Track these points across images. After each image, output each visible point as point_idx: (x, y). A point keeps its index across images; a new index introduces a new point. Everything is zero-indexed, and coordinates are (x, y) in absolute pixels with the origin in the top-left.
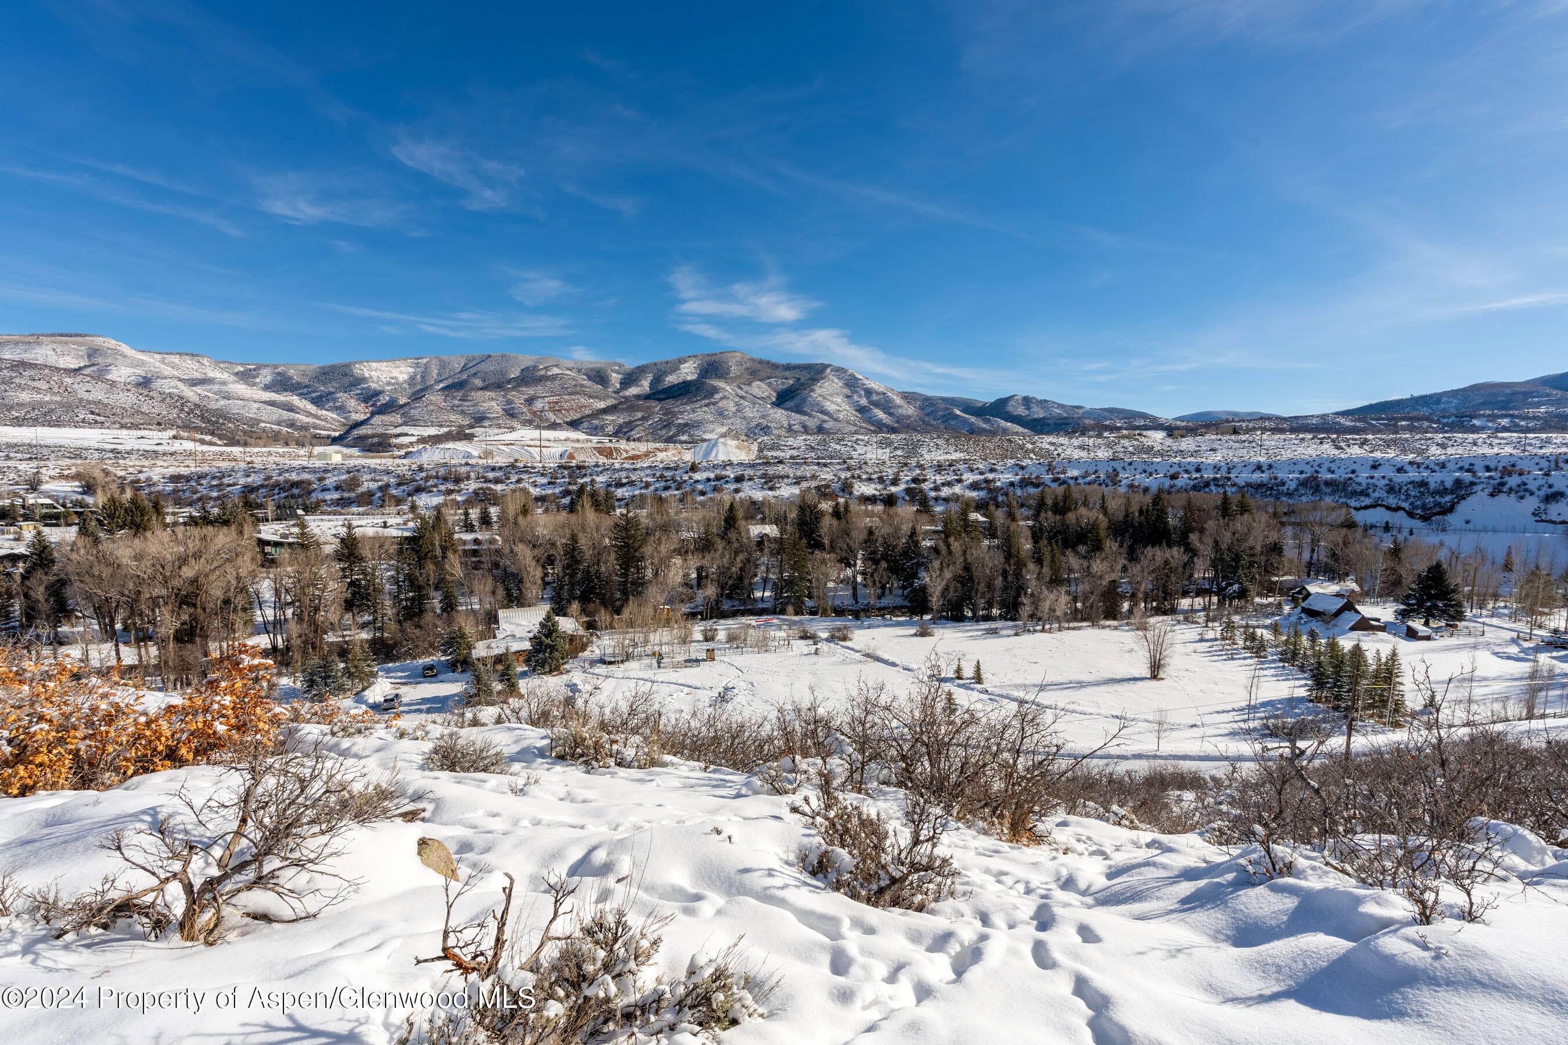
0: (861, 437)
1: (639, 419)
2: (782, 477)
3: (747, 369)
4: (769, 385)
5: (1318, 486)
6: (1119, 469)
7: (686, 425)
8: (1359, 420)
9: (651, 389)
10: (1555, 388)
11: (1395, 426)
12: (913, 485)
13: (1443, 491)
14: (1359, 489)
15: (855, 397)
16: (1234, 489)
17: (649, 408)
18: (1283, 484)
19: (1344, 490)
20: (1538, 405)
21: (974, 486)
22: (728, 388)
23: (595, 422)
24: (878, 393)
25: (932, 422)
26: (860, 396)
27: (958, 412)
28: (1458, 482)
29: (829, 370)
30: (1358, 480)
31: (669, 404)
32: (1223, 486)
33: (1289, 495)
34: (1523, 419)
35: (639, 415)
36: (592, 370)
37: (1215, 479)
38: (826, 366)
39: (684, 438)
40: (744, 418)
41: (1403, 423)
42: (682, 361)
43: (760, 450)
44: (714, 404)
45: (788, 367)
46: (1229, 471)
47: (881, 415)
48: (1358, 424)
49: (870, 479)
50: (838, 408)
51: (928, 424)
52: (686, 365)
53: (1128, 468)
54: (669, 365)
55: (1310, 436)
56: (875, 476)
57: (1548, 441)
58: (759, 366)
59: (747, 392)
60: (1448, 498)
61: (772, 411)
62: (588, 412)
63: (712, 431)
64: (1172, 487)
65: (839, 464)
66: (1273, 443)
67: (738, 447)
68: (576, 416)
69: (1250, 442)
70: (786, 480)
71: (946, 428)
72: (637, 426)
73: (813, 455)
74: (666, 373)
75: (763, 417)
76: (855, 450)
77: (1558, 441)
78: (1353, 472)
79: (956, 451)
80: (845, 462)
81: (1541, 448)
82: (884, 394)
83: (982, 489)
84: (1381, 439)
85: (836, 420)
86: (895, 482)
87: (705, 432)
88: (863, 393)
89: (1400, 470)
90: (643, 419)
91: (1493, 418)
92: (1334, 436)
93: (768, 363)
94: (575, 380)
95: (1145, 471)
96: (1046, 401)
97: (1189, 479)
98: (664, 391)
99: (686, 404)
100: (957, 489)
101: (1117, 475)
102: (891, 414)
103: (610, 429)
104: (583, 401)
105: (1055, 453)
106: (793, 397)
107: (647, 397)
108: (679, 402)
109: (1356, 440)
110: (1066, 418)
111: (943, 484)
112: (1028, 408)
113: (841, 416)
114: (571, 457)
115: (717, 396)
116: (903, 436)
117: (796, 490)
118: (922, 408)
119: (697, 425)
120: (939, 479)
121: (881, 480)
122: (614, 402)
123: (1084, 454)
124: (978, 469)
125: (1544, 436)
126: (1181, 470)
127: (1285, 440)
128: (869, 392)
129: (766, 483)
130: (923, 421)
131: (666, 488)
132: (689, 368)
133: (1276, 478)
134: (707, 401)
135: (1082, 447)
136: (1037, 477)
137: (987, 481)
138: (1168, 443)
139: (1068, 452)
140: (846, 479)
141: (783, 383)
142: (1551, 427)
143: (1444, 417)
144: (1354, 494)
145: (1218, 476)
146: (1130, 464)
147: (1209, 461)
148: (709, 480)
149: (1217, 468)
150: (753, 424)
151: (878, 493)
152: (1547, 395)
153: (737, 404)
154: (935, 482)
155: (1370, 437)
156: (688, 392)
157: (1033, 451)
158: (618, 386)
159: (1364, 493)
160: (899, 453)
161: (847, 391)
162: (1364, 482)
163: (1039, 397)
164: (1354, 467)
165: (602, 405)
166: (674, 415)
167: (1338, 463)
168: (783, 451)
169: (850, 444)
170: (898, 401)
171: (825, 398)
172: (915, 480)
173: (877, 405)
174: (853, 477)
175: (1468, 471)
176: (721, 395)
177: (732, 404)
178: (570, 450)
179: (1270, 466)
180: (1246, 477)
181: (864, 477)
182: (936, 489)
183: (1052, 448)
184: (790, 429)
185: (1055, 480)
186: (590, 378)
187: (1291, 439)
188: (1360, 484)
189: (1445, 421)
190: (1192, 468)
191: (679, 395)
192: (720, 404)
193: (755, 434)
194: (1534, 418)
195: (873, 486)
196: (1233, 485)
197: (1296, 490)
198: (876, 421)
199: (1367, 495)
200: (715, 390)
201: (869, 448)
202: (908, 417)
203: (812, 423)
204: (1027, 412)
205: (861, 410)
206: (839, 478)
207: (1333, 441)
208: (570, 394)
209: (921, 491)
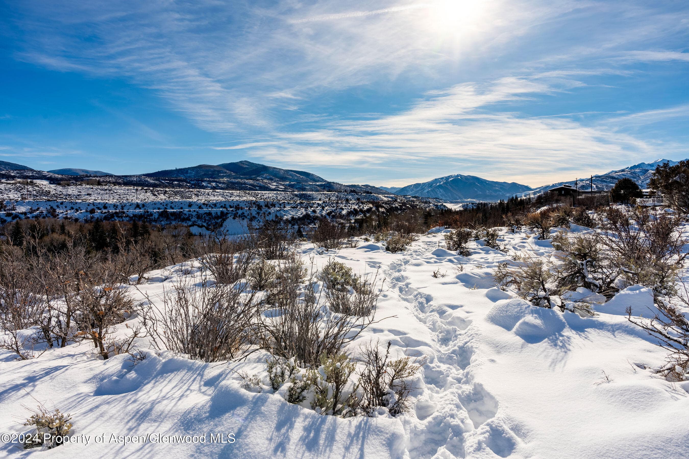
5: (168, 215)
6: (55, 207)
8: (156, 180)
10: (227, 170)
11: (172, 184)
13: (218, 217)
14: (186, 217)
16: (127, 219)
18: (151, 215)
19: (180, 218)
20: (223, 177)
28: (222, 212)
30: (185, 212)
32: (122, 217)
33: (155, 221)
34: (220, 183)
37: (116, 213)
41: (176, 183)
46: (122, 208)
48: (156, 182)
53: (61, 206)
55: (140, 188)
60: (220, 220)
64: (92, 217)
66: (122, 191)
69: (110, 190)
78: (182, 208)
81: (230, 197)
84: (172, 191)
89: (200, 207)
91: (210, 182)
92: (151, 189)
97: (101, 213)
109: (161, 191)
125: (231, 191)
126: (95, 207)
127: (128, 190)
133: (148, 212)
142: (229, 187)
143: (192, 180)
144: (184, 219)
145: (118, 211)
146: (62, 203)
147: (110, 202)
149: (115, 206)
152: (225, 173)
155: (167, 189)
159: (188, 219)
162: (187, 213)
164: (181, 206)
167: (174, 203)
175: (224, 208)
179: (144, 205)
180: (132, 211)
187: (131, 190)
188: (185, 214)
189: (192, 182)
190: (101, 207)
194: (223, 183)
196: (126, 217)
197: (158, 218)
199: (190, 220)
207: (151, 191)
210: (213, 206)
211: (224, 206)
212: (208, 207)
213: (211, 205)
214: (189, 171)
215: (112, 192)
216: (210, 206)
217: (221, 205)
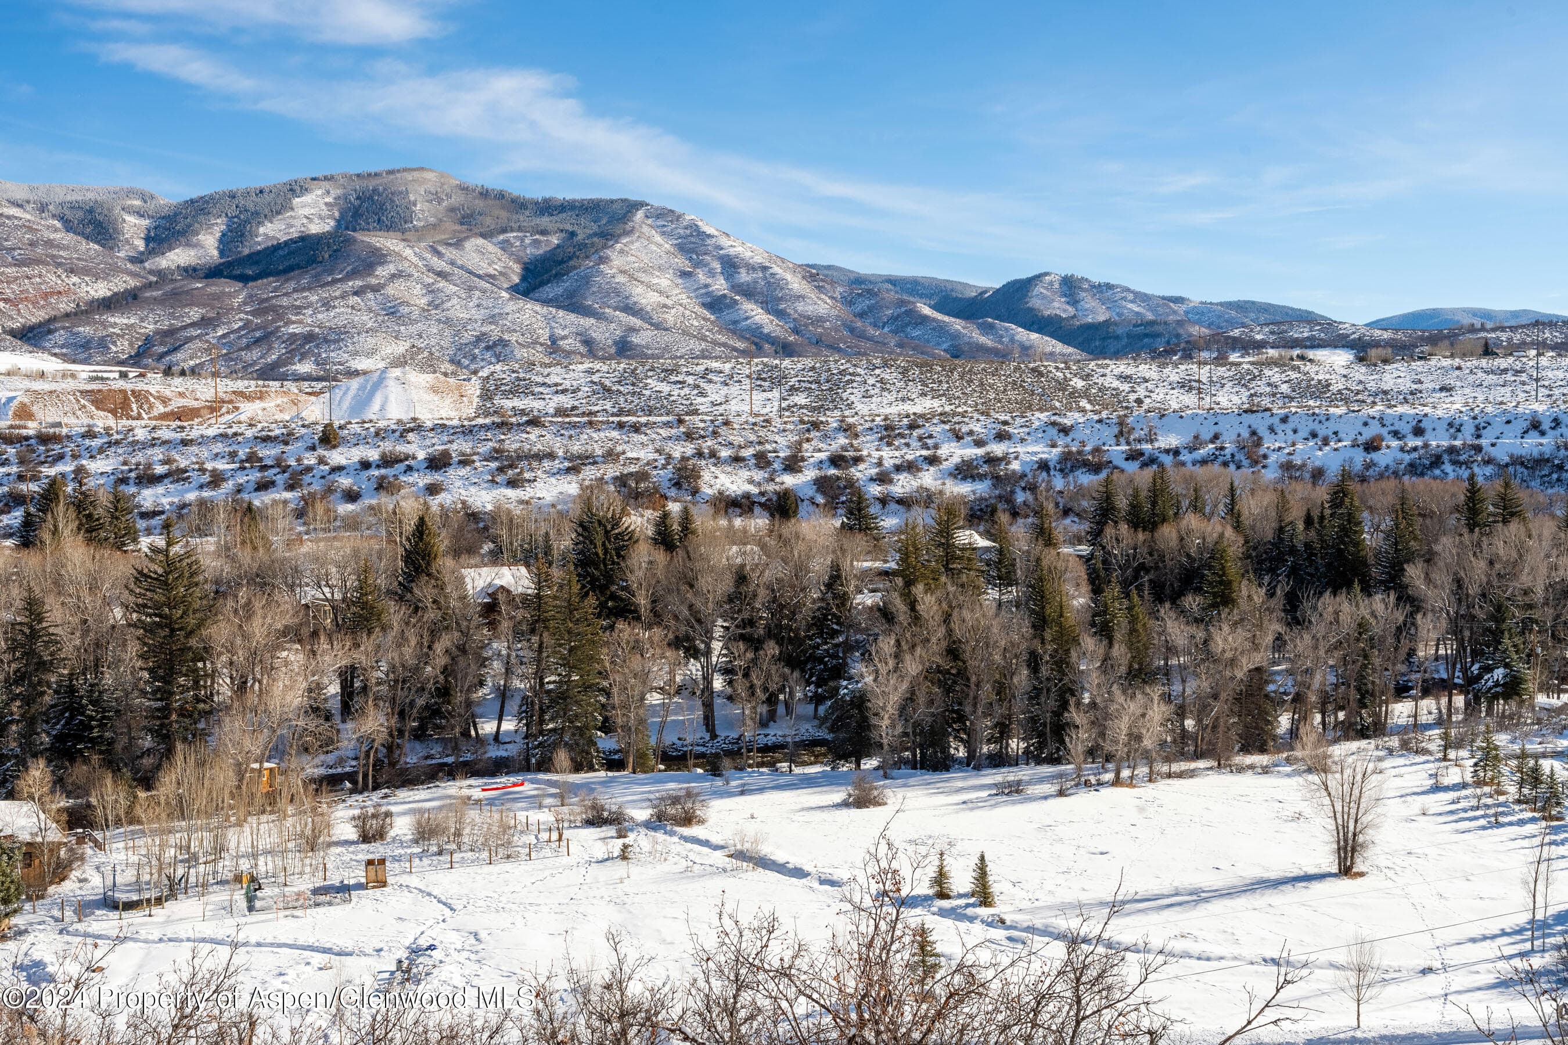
0: (715, 365)
1: (193, 325)
2: (539, 457)
3: (452, 210)
4: (505, 246)
6: (1263, 431)
7: (310, 337)
9: (222, 253)
12: (832, 471)
15: (701, 276)
16: (1489, 471)
17: (217, 297)
21: (965, 471)
22: (408, 252)
23: (84, 330)
24: (751, 268)
25: (871, 331)
26: (712, 273)
27: (925, 309)
29: (640, 215)
31: (266, 288)
32: (1468, 464)
35: (195, 314)
36: (76, 207)
37: (1452, 450)
38: (633, 206)
39: (305, 367)
40: (448, 322)
42: (296, 189)
43: (486, 395)
44: (376, 289)
45: (547, 208)
46: (1478, 432)
47: (757, 315)
49: (737, 459)
50: (663, 300)
51: (863, 335)
52: (307, 198)
53: (1279, 428)
54: (265, 198)
56: (747, 453)
58: (480, 204)
59: (452, 263)
61: (511, 307)
62: (65, 306)
63: (371, 353)
64: (1368, 466)
65: (667, 425)
67: (435, 390)
68: (36, 317)
70: (546, 464)
71: (900, 345)
72: (190, 339)
73: (608, 405)
74: (257, 217)
75: (492, 319)
76: (702, 394)
79: (924, 394)
80: (680, 422)
82: (765, 269)
83: (981, 477)
85: (658, 326)
86: (793, 465)
87: (356, 354)
88: (717, 266)
90: (205, 322)
93: (501, 196)
94: (29, 228)
95: (1314, 435)
96: (1110, 286)
97: (1402, 449)
98: (254, 258)
99: (309, 289)
100: (928, 479)
101: (1259, 443)
102: (780, 314)
103: (121, 347)
104: (53, 279)
105: (1132, 397)
106: (558, 276)
107: (213, 273)
108: (291, 285)
110: (1151, 323)
111: (898, 469)
112: (1073, 302)
113: (670, 318)
114: (24, 413)
115: (382, 272)
116: (809, 362)
117: (570, 487)
118: (847, 301)
119: (335, 337)
120: (890, 457)
121: (762, 460)
122: (133, 283)
123: (1190, 400)
124: (971, 433)
126: (1384, 431)
128: (730, 265)
129: (501, 469)
130: (852, 329)
131: (264, 485)
132: (315, 204)
134: (359, 283)
135: (1186, 385)
136: (1097, 450)
137: (991, 460)
138: (1358, 376)
139: (1159, 395)
140: (684, 459)
141: (536, 242)
145: (1458, 443)
146: (1284, 420)
147: (1440, 413)
148: (366, 464)
149: (1454, 427)
150: (468, 337)
151: (754, 490)
153: (430, 290)
154: (880, 463)
156: (313, 261)
157: (1085, 394)
158: (141, 244)
160: (801, 399)
161: (682, 262)
163: (1097, 278)
165: (99, 289)
166: (279, 312)
168: (540, 397)
169: (690, 380)
170: (796, 284)
171: (632, 277)
172: (836, 461)
173: (748, 292)
174: (700, 454)
176: (391, 268)
177: (418, 290)
178: (22, 398)
179: (1556, 423)
180: (1511, 444)
181: (725, 453)
182: (883, 478)
183: (1126, 387)
184: (553, 346)
185: (1133, 456)
190: (1406, 428)
191: (290, 269)
192: (390, 290)
193: (474, 358)
195: (745, 474)
196: (1487, 463)
198: (748, 329)
200: (376, 258)
201: (734, 389)
202: (820, 320)
203: (604, 334)
204: (1070, 311)
205: (715, 304)
206: (669, 457)
208: (19, 263)
209: (851, 483)
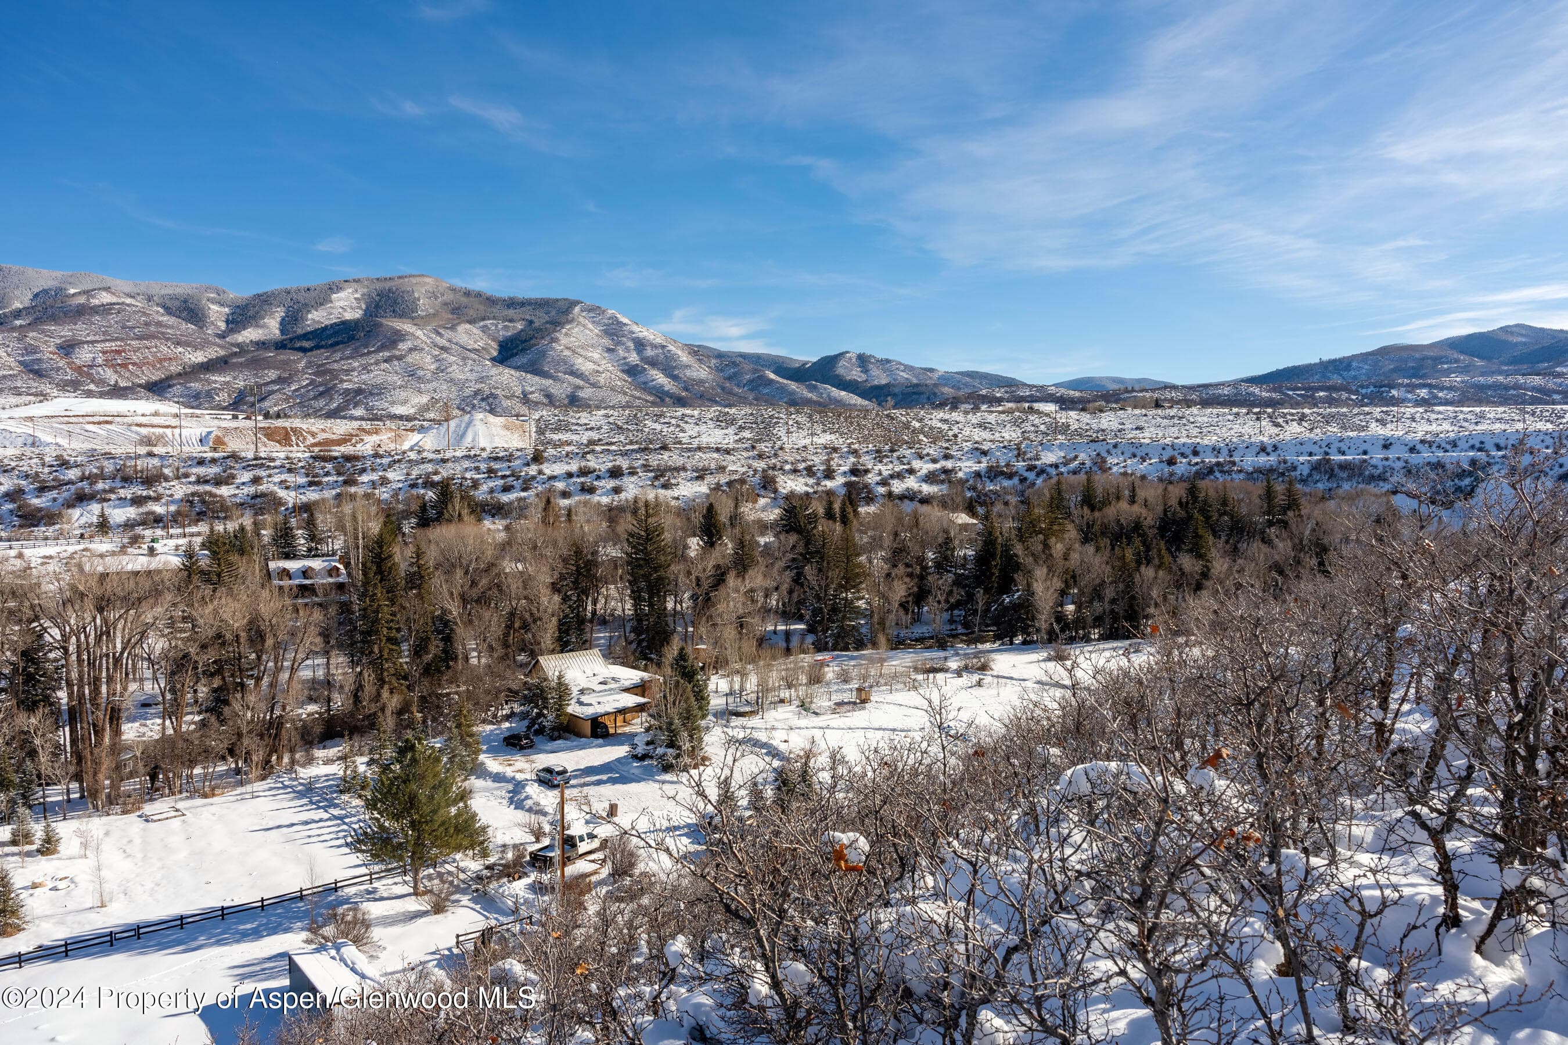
1: (272, 382)
3: (446, 304)
4: (485, 329)
5: (1332, 470)
6: (1104, 454)
7: (359, 391)
8: (1274, 390)
9: (282, 332)
10: (1462, 352)
11: (1313, 397)
12: (854, 479)
13: (1462, 474)
14: (1376, 472)
15: (621, 352)
16: (1242, 476)
17: (287, 363)
18: (1294, 468)
19: (1361, 474)
20: (1447, 373)
21: (930, 478)
22: (419, 333)
23: (195, 386)
24: (654, 346)
25: (736, 390)
26: (627, 350)
27: (772, 376)
28: (1473, 462)
29: (577, 309)
30: (1374, 462)
31: (321, 356)
32: (1229, 472)
33: (1304, 481)
34: (1442, 389)
35: (272, 374)
36: (173, 298)
37: (1218, 464)
38: (574, 303)
39: (359, 412)
40: (452, 380)
41: (1322, 394)
42: (334, 288)
44: (399, 358)
45: (512, 303)
46: (1231, 453)
47: (660, 378)
48: (1274, 395)
49: (795, 471)
50: (596, 367)
51: (730, 393)
52: (342, 295)
53: (1113, 451)
54: (313, 294)
55: (1244, 411)
56: (801, 466)
57: (1482, 416)
58: (464, 300)
59: (450, 341)
60: (1467, 481)
61: (494, 371)
62: (175, 368)
63: (404, 402)
68: (156, 376)
69: (1180, 418)
71: (756, 399)
72: (273, 392)
74: (307, 307)
75: (481, 380)
76: (683, 431)
77: (1491, 416)
78: (1365, 453)
79: (824, 431)
81: (1476, 423)
82: (663, 347)
83: (942, 482)
84: (1319, 414)
85: (594, 385)
86: (829, 474)
87: (393, 403)
88: (631, 345)
89: (1412, 450)
90: (279, 380)
91: (1411, 388)
92: (1269, 410)
93: (479, 295)
94: (144, 314)
95: (1134, 456)
96: (888, 361)
97: (1189, 464)
98: (305, 336)
99: (351, 357)
100: (911, 483)
101: (1104, 461)
102: (675, 378)
103: (223, 398)
104: (165, 349)
105: (951, 433)
106: (523, 350)
107: (280, 346)
108: (338, 356)
109: (1292, 415)
110: (917, 385)
111: (892, 477)
112: (866, 371)
113: (602, 379)
114: (219, 442)
115: (403, 346)
116: (748, 410)
117: (702, 488)
118: (719, 369)
119: (378, 391)
120: (886, 470)
121: (810, 471)
122: (222, 353)
123: (986, 435)
125: (1478, 409)
126: (1176, 453)
127: (1218, 415)
128: (640, 345)
129: (656, 478)
130: (723, 388)
131: (507, 489)
132: (347, 299)
133: (1285, 462)
134: (387, 354)
135: (983, 426)
136: (1008, 465)
137: (945, 471)
138: (1086, 420)
139: (967, 432)
140: (764, 471)
141: (506, 328)
142: (1468, 399)
143: (1362, 387)
144: (1372, 479)
145: (1221, 460)
146: (1115, 446)
147: (1206, 442)
148: (570, 475)
149: (1216, 450)
150: (468, 392)
151: (811, 490)
152: (1457, 361)
153: (437, 359)
154: (880, 474)
155: (1307, 411)
156: (352, 338)
157: (921, 431)
158: (223, 326)
159: (1382, 478)
161: (606, 342)
162: (1380, 464)
163: (880, 355)
164: (1365, 447)
165: (199, 357)
166: (334, 374)
167: (1347, 442)
168: (575, 432)
169: (673, 421)
170: (684, 358)
171: (574, 351)
172: (854, 472)
173: (653, 363)
174: (774, 468)
175: (1480, 450)
176: (409, 344)
177: (428, 359)
178: (216, 432)
179: (1275, 448)
180: (1250, 461)
181: (788, 467)
182: (884, 483)
183: (945, 427)
184: (525, 399)
185: (1031, 468)
186: (169, 311)
187: (1224, 415)
188: (1375, 467)
189: (1364, 391)
191: (337, 344)
192: (409, 359)
193: (474, 407)
194: (1451, 388)
195: (802, 480)
196: (1240, 471)
197: (1310, 475)
198: (654, 387)
199: (1385, 480)
200: (398, 337)
201: (703, 428)
202: (702, 382)
203: (559, 390)
204: (864, 377)
205: (631, 371)
206: (755, 471)
207: (1270, 417)
208: (140, 338)
209: (866, 486)
210: (1448, 447)
211: (1478, 445)
212: (1434, 449)
213: (1443, 445)
214: (1354, 364)
215: (1184, 421)
216: (1439, 447)
217: (1471, 442)
